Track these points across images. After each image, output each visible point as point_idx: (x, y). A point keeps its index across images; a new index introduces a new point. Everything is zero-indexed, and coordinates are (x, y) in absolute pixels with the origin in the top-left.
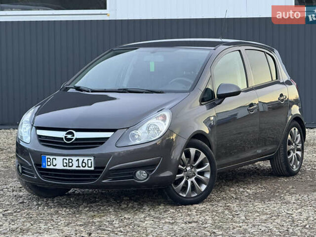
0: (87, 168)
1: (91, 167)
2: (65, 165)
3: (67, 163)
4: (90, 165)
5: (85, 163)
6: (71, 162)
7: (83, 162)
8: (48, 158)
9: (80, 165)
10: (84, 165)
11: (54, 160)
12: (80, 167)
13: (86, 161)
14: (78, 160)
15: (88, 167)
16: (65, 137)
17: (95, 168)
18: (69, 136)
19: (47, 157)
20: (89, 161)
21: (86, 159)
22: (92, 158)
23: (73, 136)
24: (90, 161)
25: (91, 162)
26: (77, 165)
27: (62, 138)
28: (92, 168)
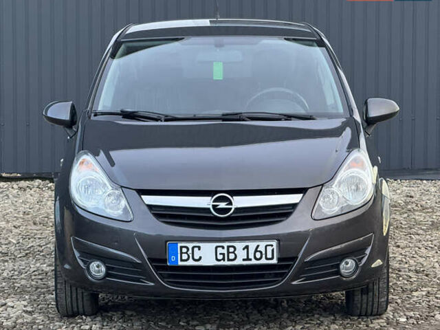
0: (263, 261)
1: (272, 258)
2: (220, 257)
3: (223, 254)
5: (261, 252)
6: (233, 252)
7: (256, 251)
8: (181, 247)
9: (251, 256)
10: (258, 255)
11: (196, 249)
12: (251, 260)
13: (262, 248)
14: (247, 247)
15: (267, 259)
16: (214, 207)
17: (279, 260)
18: (222, 205)
19: (179, 245)
20: (268, 247)
21: (262, 245)
22: (274, 243)
23: (231, 203)
24: (269, 249)
25: (273, 251)
26: (246, 257)
27: (209, 209)
28: (275, 261)
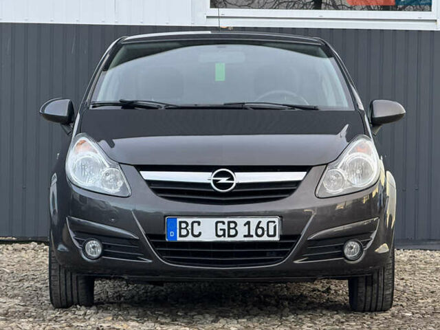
0: (265, 238)
1: (274, 235)
2: (220, 233)
3: (224, 230)
4: (271, 233)
5: (263, 229)
6: (234, 228)
7: (258, 227)
8: (181, 222)
9: (253, 233)
10: (260, 231)
11: (195, 225)
12: (252, 236)
14: (248, 223)
16: (215, 182)
17: (281, 237)
20: (270, 224)
21: (264, 221)
24: (272, 226)
25: (275, 227)
28: (277, 238)
